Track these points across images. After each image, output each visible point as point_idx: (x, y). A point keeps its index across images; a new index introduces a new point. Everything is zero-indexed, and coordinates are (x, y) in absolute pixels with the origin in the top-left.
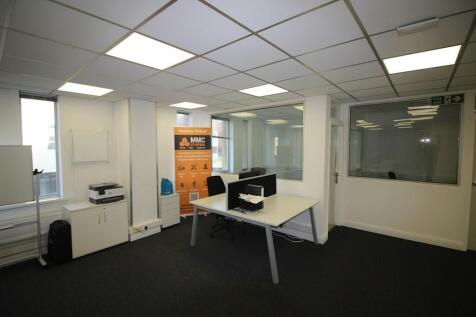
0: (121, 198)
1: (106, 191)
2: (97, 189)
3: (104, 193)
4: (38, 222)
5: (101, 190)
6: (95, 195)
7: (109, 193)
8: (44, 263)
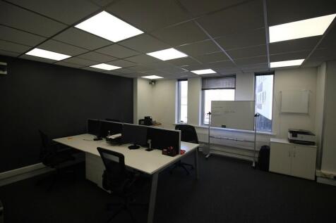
0: (313, 143)
1: (298, 135)
2: (291, 132)
3: (296, 136)
4: (255, 142)
5: (294, 133)
6: (289, 136)
7: (300, 137)
8: (254, 165)
